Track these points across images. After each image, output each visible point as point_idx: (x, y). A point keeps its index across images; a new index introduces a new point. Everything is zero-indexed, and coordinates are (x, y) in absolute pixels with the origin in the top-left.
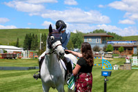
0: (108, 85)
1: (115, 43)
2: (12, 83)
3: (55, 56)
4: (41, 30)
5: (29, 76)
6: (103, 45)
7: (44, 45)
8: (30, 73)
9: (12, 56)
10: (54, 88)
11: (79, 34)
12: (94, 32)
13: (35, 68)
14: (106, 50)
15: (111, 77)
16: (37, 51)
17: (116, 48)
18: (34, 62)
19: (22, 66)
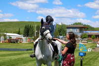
0: (83, 62)
1: (89, 32)
2: (15, 60)
3: (45, 41)
4: (36, 22)
5: (27, 55)
6: (81, 34)
7: (38, 33)
8: (28, 53)
9: (15, 41)
10: (45, 64)
11: (63, 26)
12: (74, 24)
13: (31, 50)
14: (83, 37)
15: (86, 57)
16: (33, 37)
17: (90, 36)
18: (30, 45)
19: (22, 48)
